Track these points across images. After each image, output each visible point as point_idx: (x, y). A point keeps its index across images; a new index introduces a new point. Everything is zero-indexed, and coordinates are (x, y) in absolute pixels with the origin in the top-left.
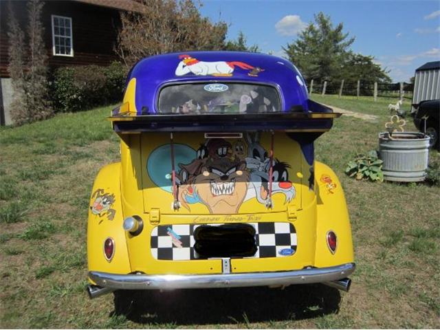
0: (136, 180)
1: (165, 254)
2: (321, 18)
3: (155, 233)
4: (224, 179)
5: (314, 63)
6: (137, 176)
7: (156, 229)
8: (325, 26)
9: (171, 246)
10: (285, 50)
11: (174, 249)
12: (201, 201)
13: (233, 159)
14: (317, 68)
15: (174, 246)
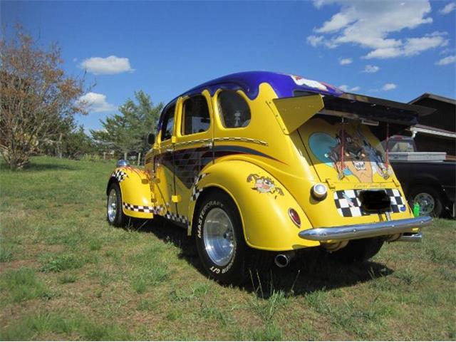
0: (304, 159)
1: (347, 212)
2: (142, 96)
3: (336, 197)
4: (358, 159)
5: (136, 138)
6: (304, 156)
7: (336, 194)
8: (145, 103)
9: (348, 206)
10: (104, 123)
11: (351, 208)
12: (352, 173)
13: (356, 145)
14: (139, 143)
15: (350, 206)
